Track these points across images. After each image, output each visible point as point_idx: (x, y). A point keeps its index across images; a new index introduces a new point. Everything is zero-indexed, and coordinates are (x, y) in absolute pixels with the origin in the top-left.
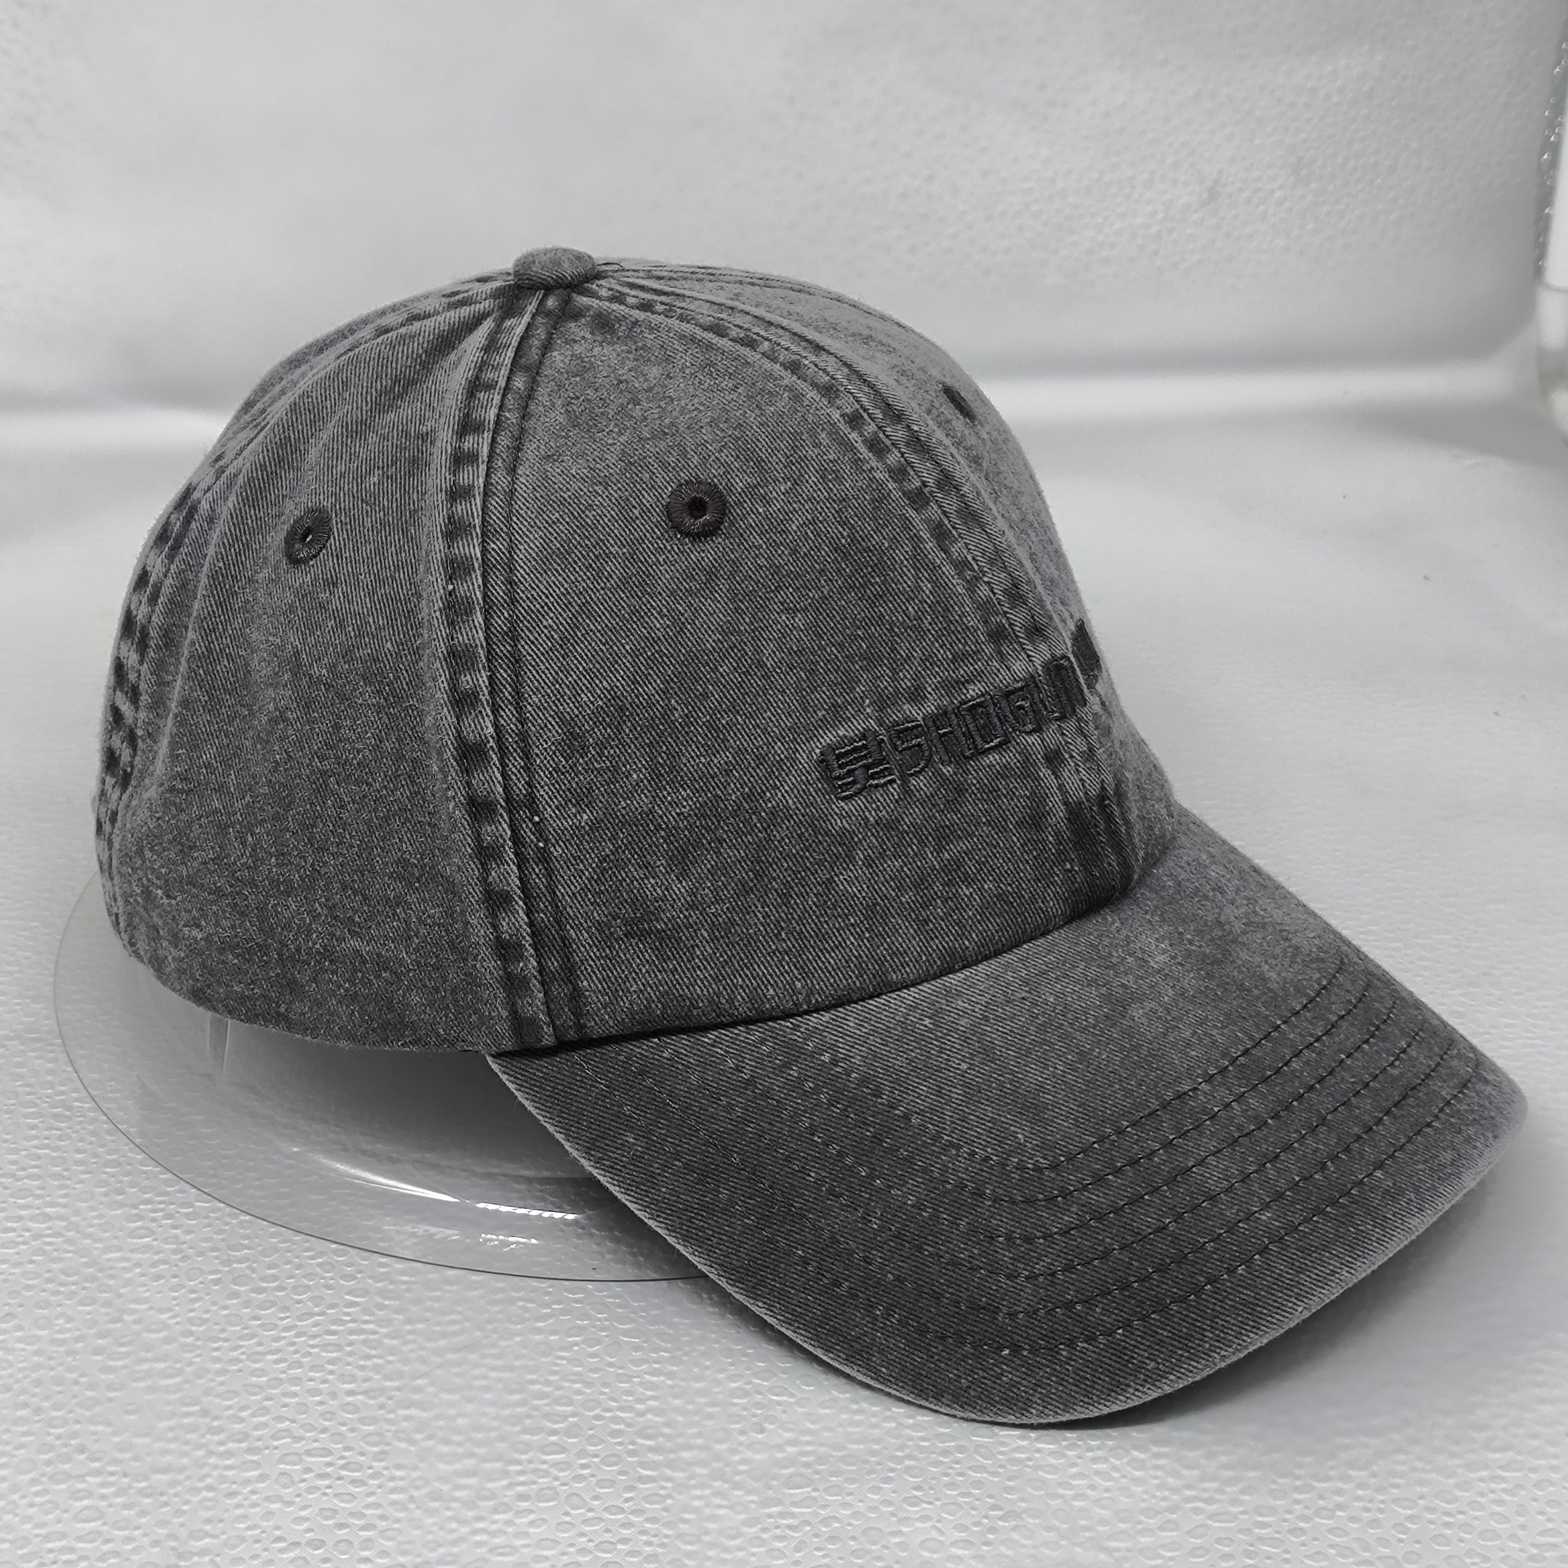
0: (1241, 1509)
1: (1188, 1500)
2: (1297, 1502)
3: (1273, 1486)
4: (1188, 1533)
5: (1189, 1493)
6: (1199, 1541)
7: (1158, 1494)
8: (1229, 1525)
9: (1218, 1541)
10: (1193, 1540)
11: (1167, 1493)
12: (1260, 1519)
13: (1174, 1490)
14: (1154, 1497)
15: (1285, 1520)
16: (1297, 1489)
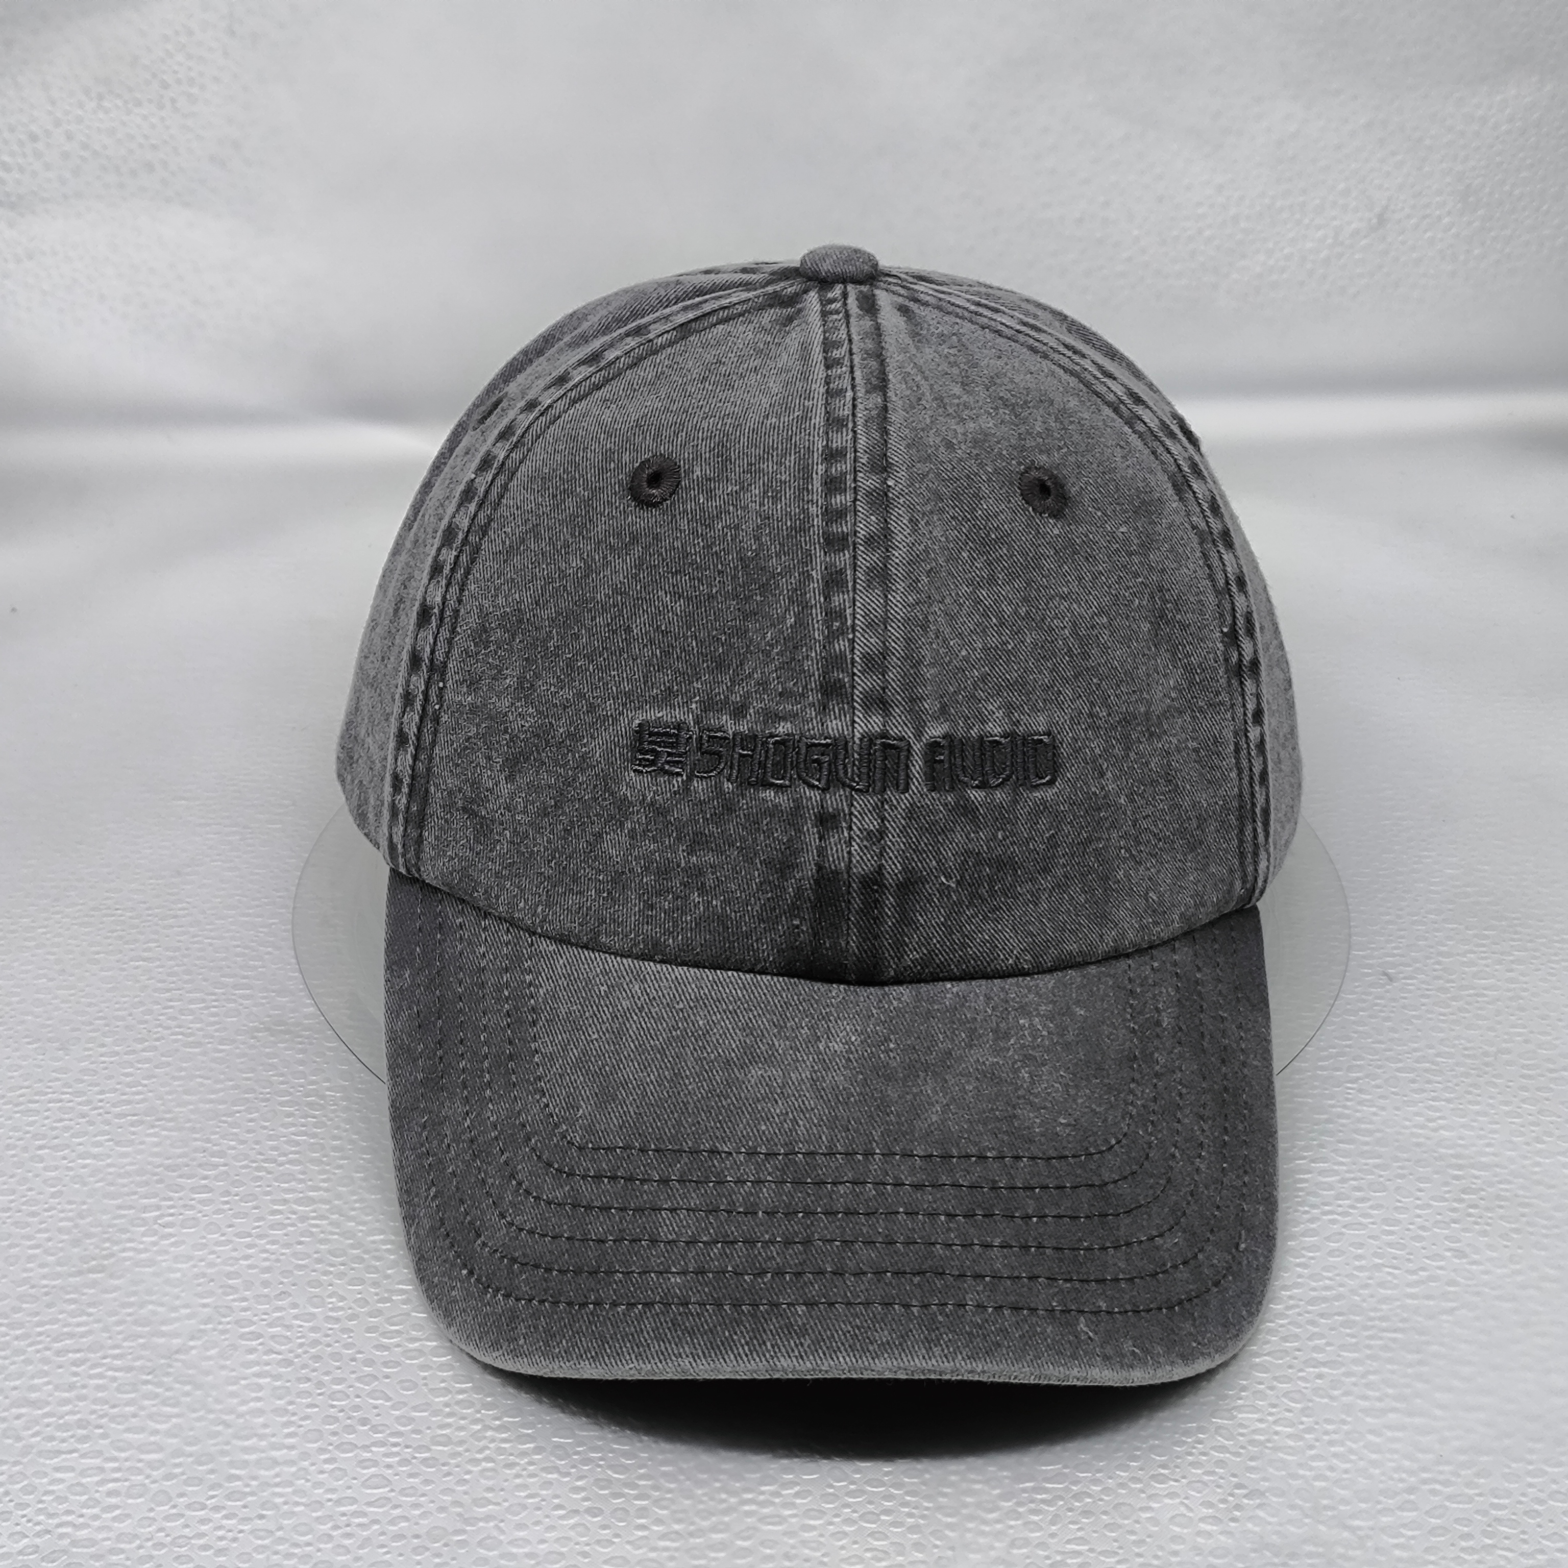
0: (1477, 1491)
1: (1425, 1482)
2: (1531, 1485)
3: (1507, 1471)
4: (1427, 1513)
5: (1425, 1475)
6: (1439, 1521)
7: (1396, 1476)
8: (1466, 1506)
9: (1457, 1521)
10: (1433, 1520)
11: (1404, 1476)
12: (1496, 1501)
13: (1412, 1473)
14: (1392, 1479)
15: (1520, 1502)
16: (1529, 1473)
